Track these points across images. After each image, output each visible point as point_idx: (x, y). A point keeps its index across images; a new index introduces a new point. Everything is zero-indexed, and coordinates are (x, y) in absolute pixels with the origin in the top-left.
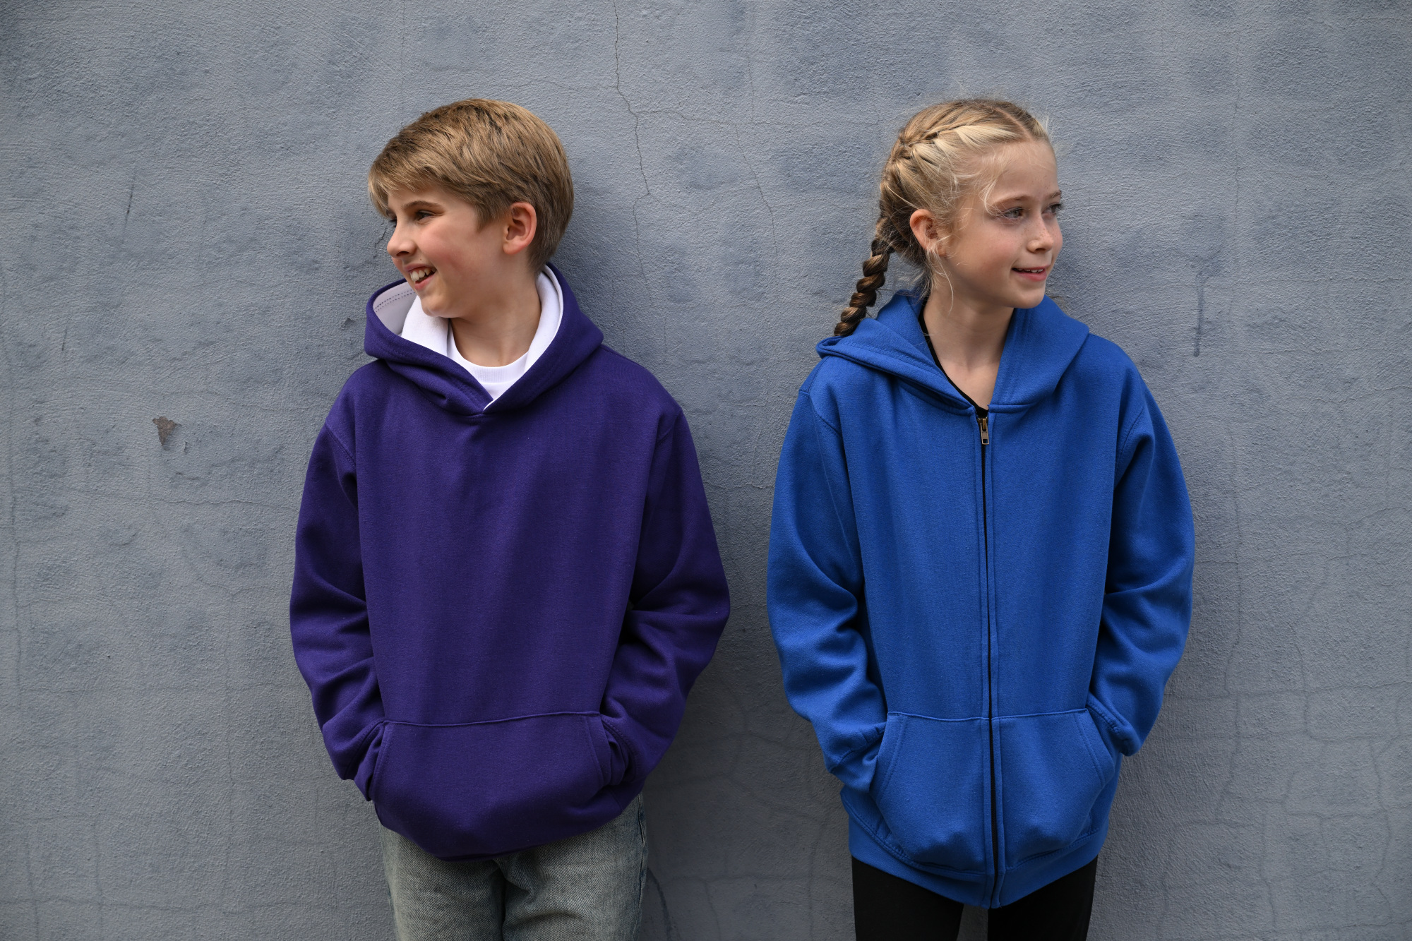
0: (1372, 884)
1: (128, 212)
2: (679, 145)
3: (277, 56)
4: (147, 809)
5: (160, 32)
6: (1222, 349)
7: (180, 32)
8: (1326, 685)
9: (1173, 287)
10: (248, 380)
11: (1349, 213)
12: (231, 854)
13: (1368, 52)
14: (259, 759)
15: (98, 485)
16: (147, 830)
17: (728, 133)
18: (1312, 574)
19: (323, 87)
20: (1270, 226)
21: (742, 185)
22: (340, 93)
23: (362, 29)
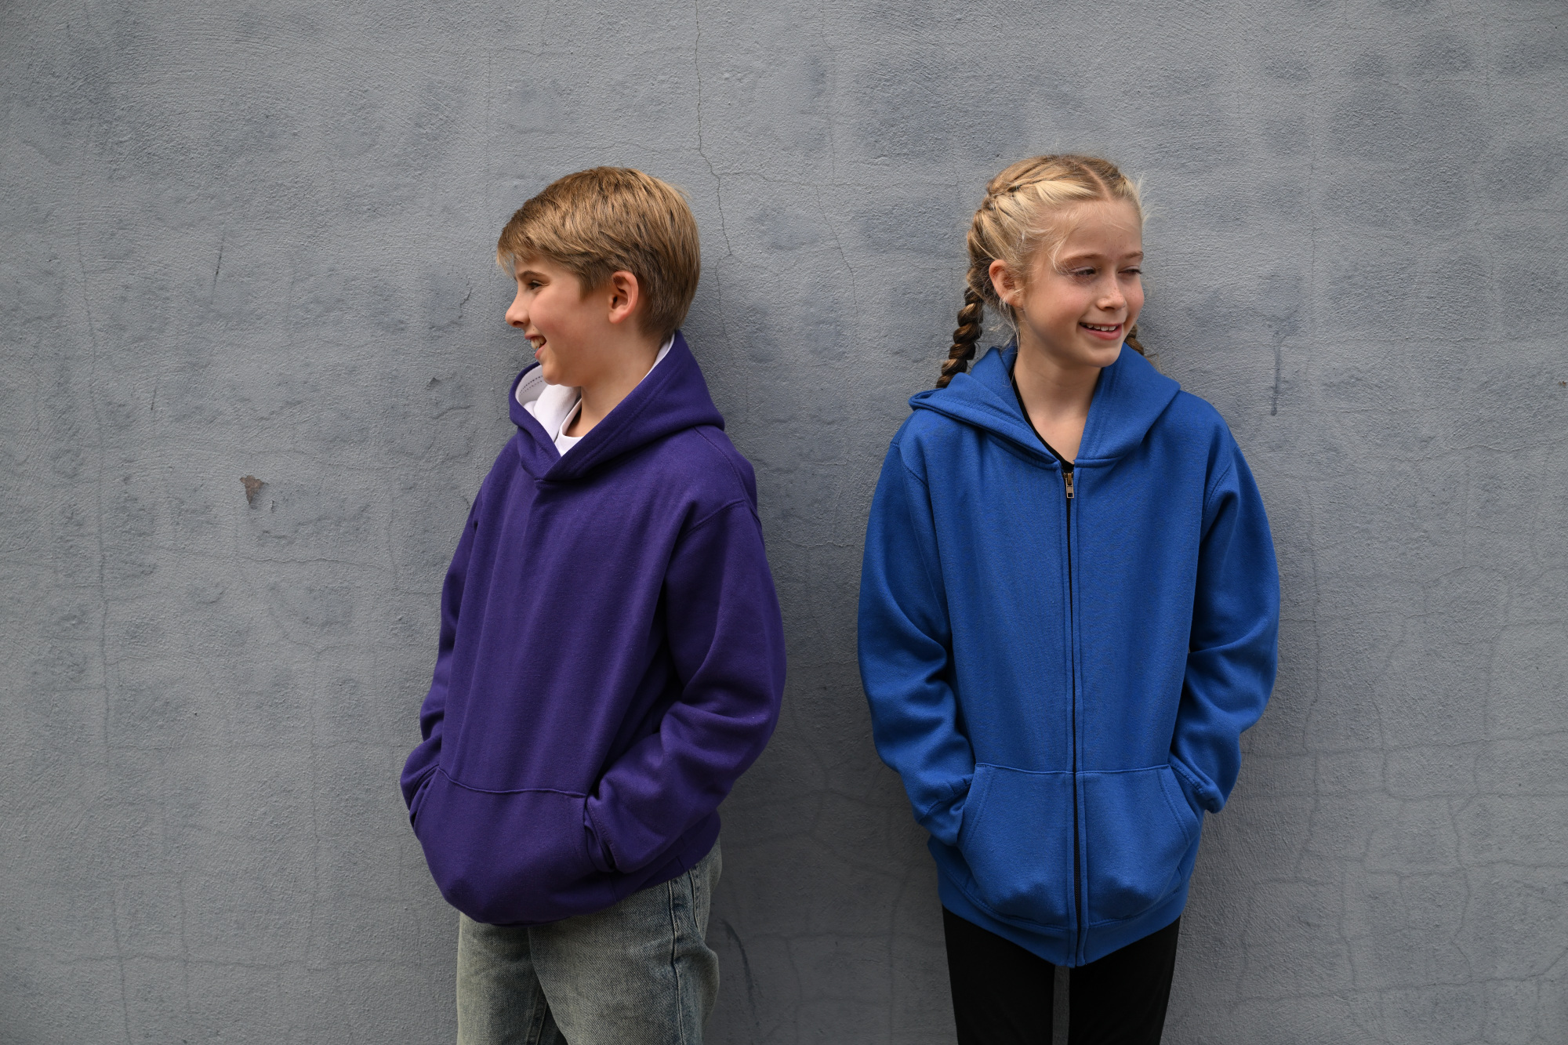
0: (1452, 943)
1: (217, 273)
2: (761, 206)
3: (364, 119)
4: (233, 866)
5: (249, 96)
6: (1299, 408)
7: (269, 95)
8: (1404, 743)
9: (1249, 346)
10: (335, 439)
11: (1425, 273)
12: (316, 912)
13: (1443, 113)
14: (344, 816)
15: (186, 543)
16: (233, 886)
17: (809, 195)
18: (1390, 632)
19: (409, 149)
20: (1346, 286)
21: (823, 245)
22: (426, 156)
23: (448, 92)
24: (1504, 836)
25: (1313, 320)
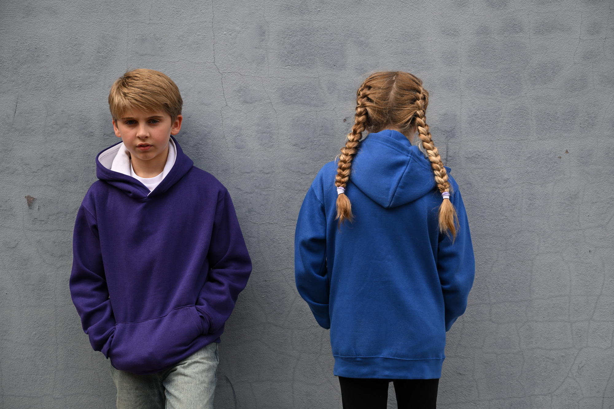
0: (517, 381)
1: (15, 112)
2: (239, 86)
3: (76, 50)
4: (22, 356)
5: (28, 40)
6: (455, 167)
7: (37, 40)
8: (498, 301)
10: (64, 180)
11: (505, 113)
12: (57, 374)
13: (512, 50)
14: (68, 335)
15: (2, 223)
16: (22, 364)
17: (259, 81)
18: (492, 256)
19: (95, 62)
20: (474, 118)
21: (264, 102)
22: (102, 65)
23: (111, 39)
24: (538, 338)
25: (461, 132)
